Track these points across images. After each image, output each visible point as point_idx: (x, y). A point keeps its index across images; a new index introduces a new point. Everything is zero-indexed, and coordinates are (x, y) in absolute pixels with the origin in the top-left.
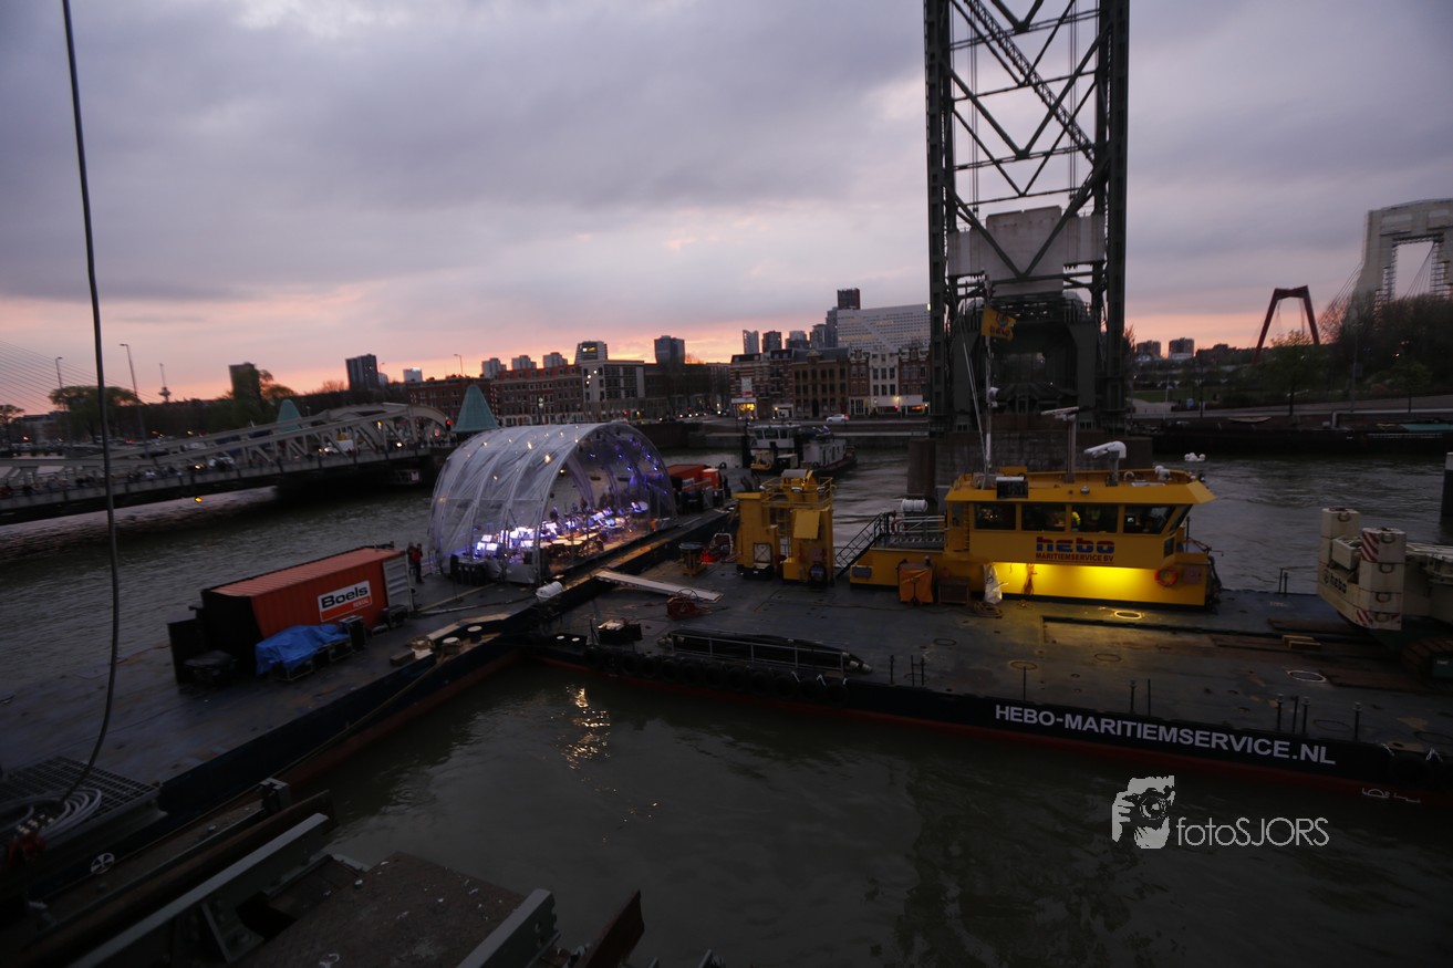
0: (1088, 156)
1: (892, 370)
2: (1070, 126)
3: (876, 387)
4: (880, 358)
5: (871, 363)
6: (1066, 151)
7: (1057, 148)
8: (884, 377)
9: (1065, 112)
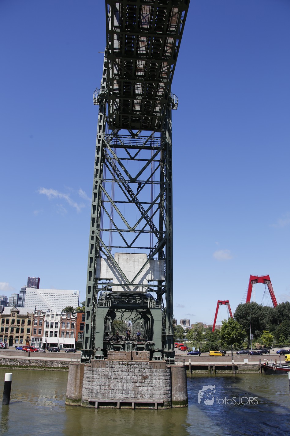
0: (156, 236)
1: (57, 323)
2: (149, 222)
3: (47, 332)
4: (51, 316)
5: (46, 318)
6: (148, 232)
7: (144, 230)
8: (52, 327)
9: (148, 216)
